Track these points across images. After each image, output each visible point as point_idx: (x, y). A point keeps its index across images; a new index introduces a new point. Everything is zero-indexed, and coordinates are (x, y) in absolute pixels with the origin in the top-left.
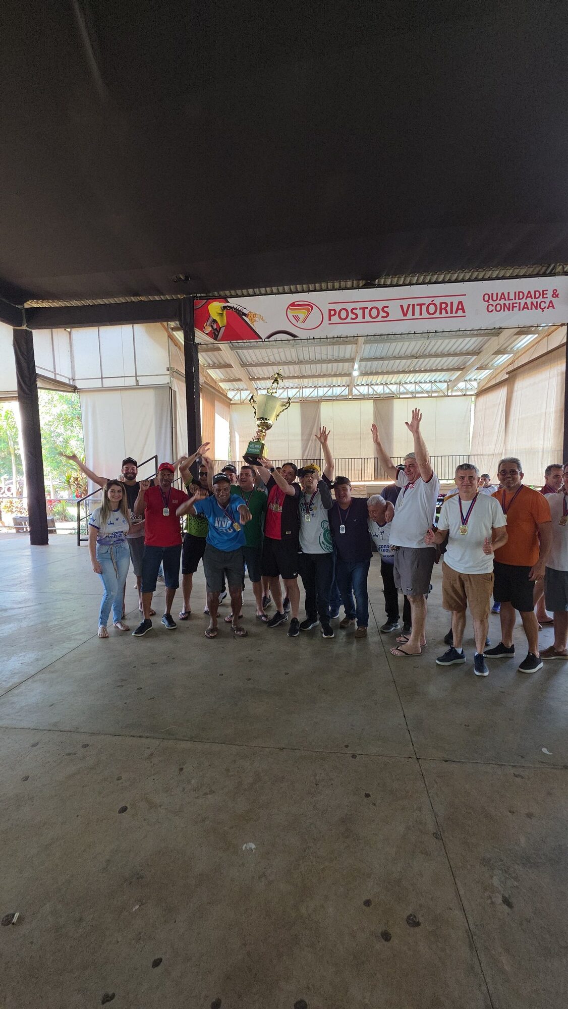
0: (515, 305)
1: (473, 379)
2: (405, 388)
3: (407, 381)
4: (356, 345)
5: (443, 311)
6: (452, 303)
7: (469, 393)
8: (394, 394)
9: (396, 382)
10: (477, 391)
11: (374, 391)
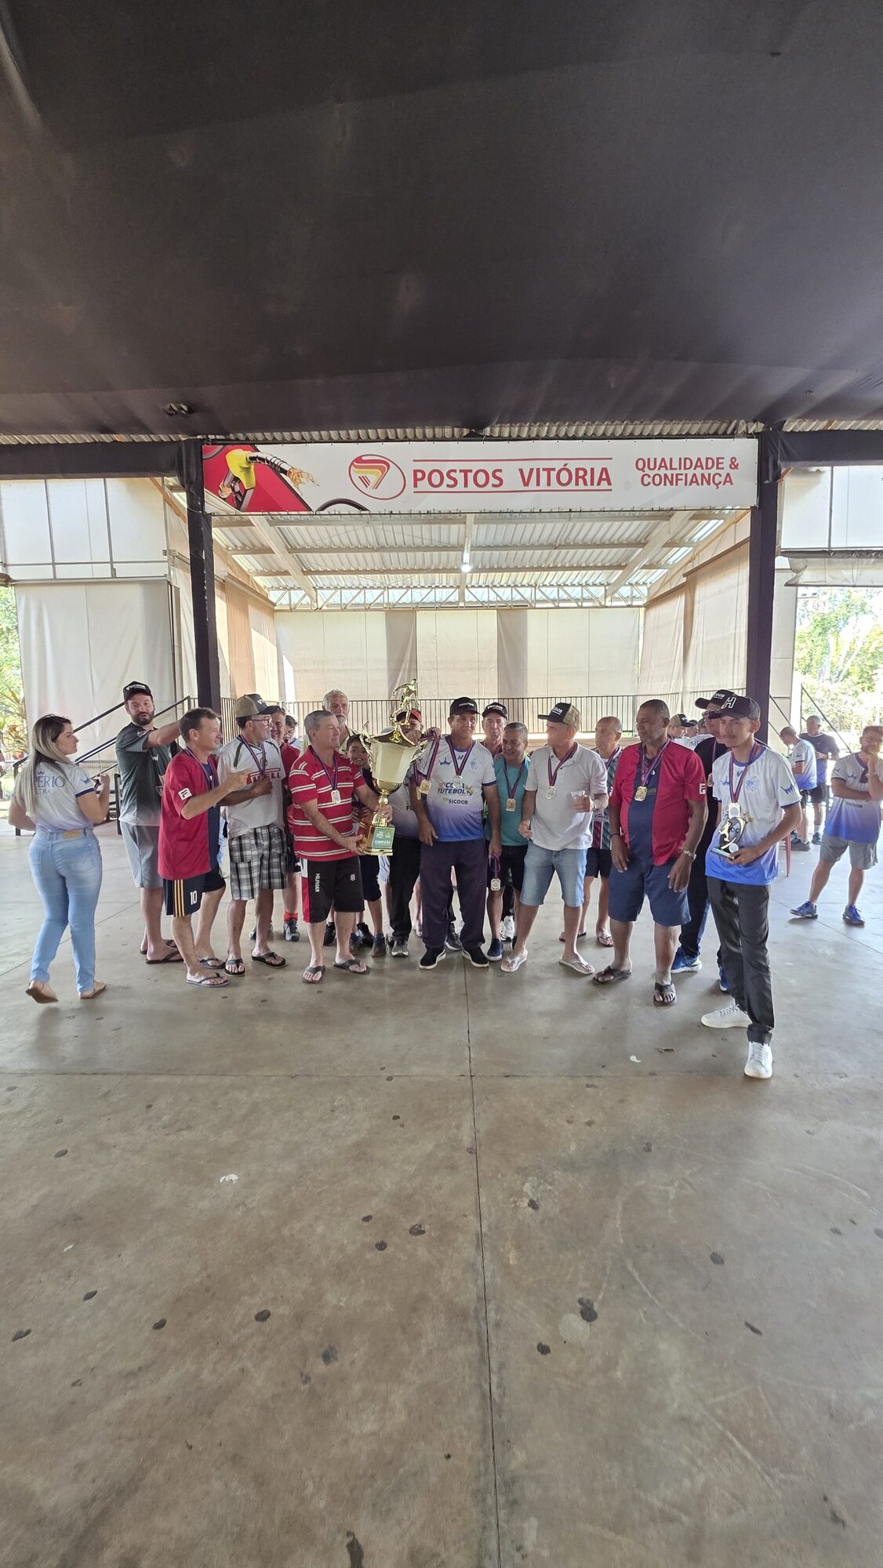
0: (679, 477)
1: (641, 582)
2: (543, 593)
3: (546, 583)
4: (462, 526)
5: (581, 481)
6: (592, 470)
7: (635, 603)
8: (528, 602)
9: (530, 584)
10: (647, 600)
11: (497, 596)
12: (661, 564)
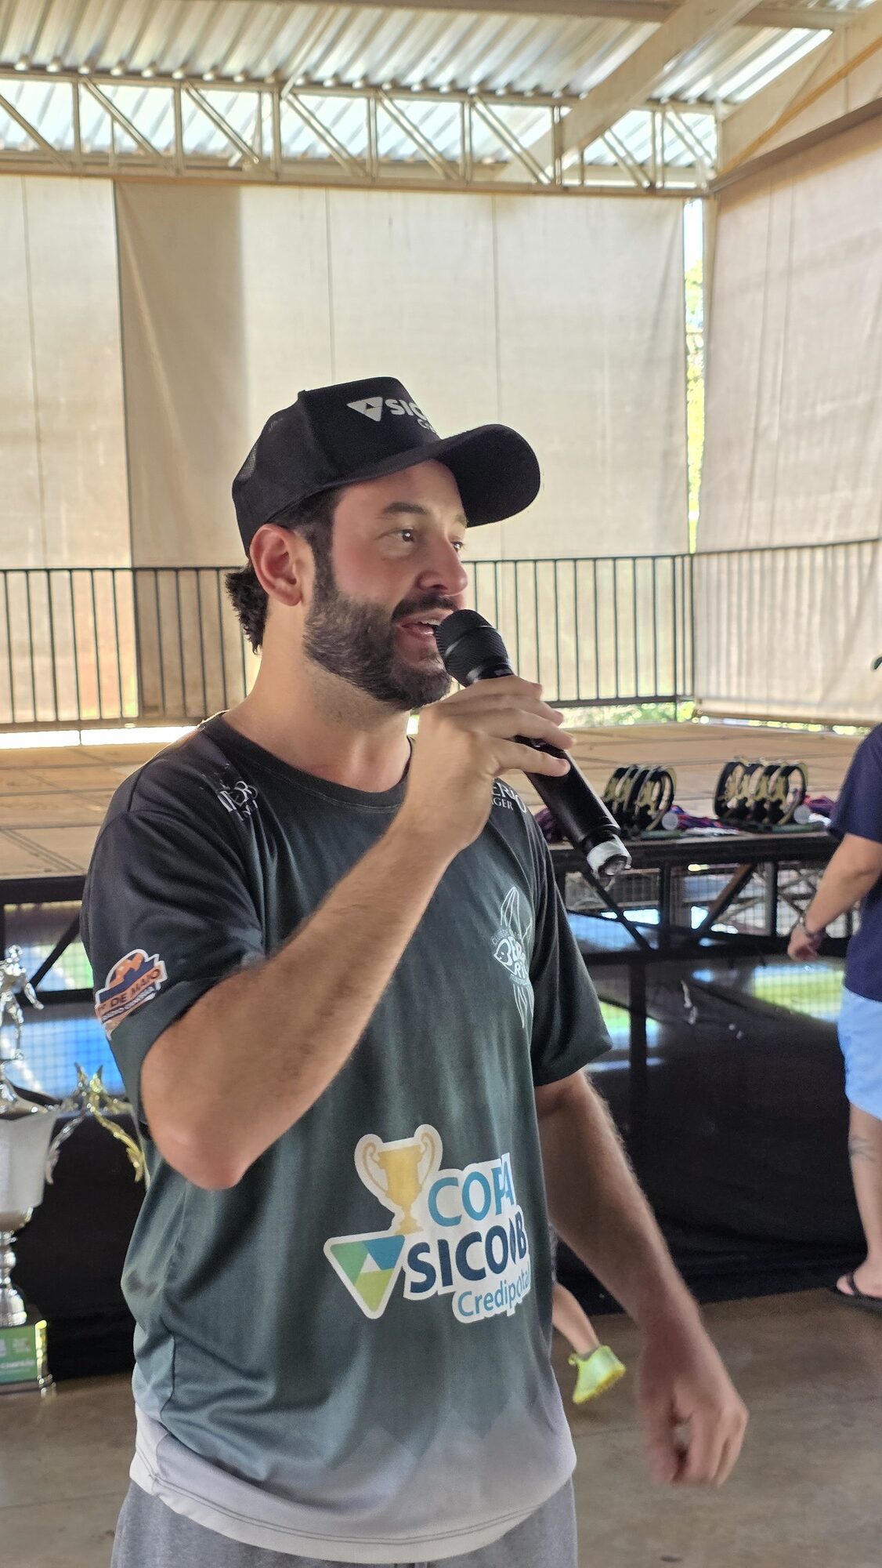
1: (693, 93)
2: (310, 117)
3: (325, 73)
7: (671, 182)
9: (256, 73)
10: (720, 166)
11: (114, 119)
12: (806, 6)
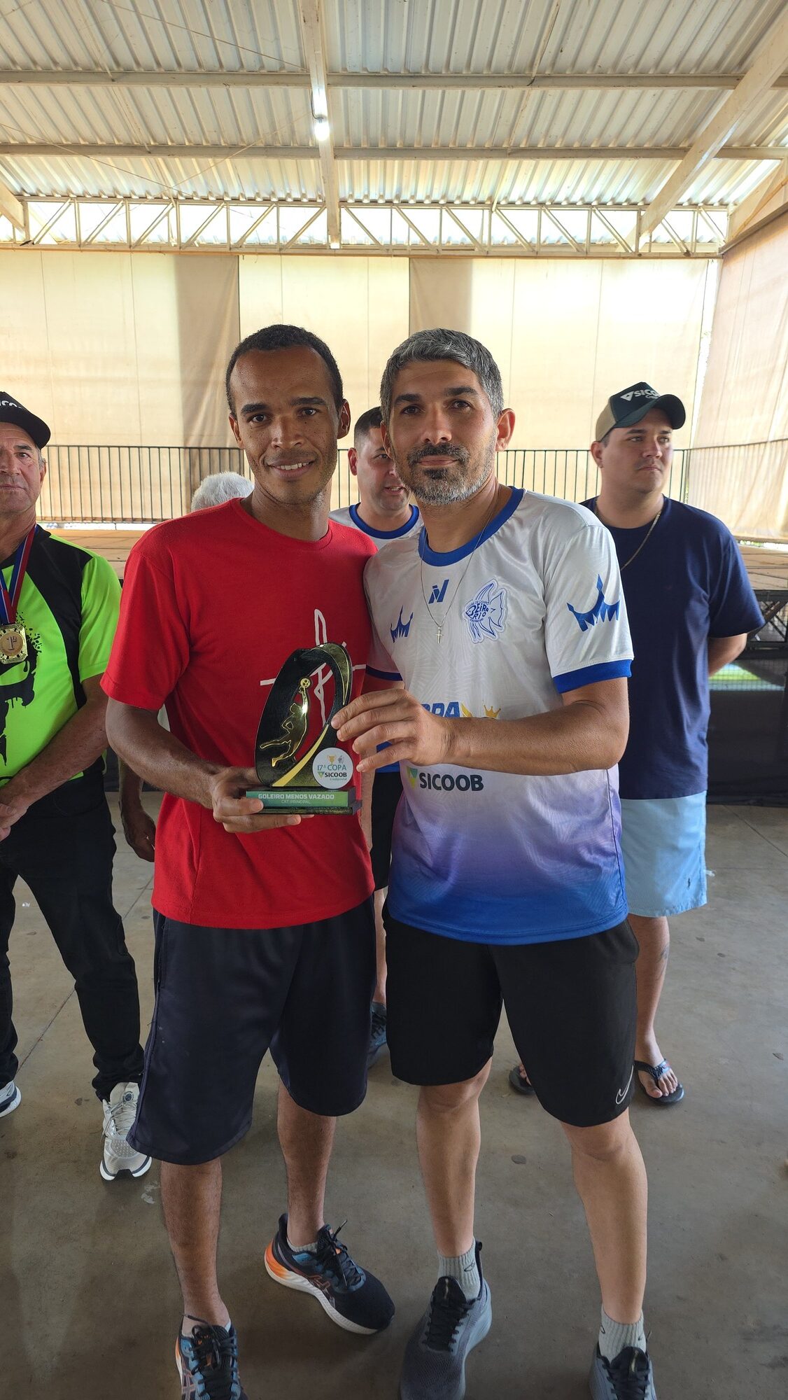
1: (715, 200)
2: (508, 222)
3: (514, 195)
7: (701, 249)
8: (473, 242)
9: (480, 199)
10: (727, 241)
11: (410, 226)
12: (767, 146)
